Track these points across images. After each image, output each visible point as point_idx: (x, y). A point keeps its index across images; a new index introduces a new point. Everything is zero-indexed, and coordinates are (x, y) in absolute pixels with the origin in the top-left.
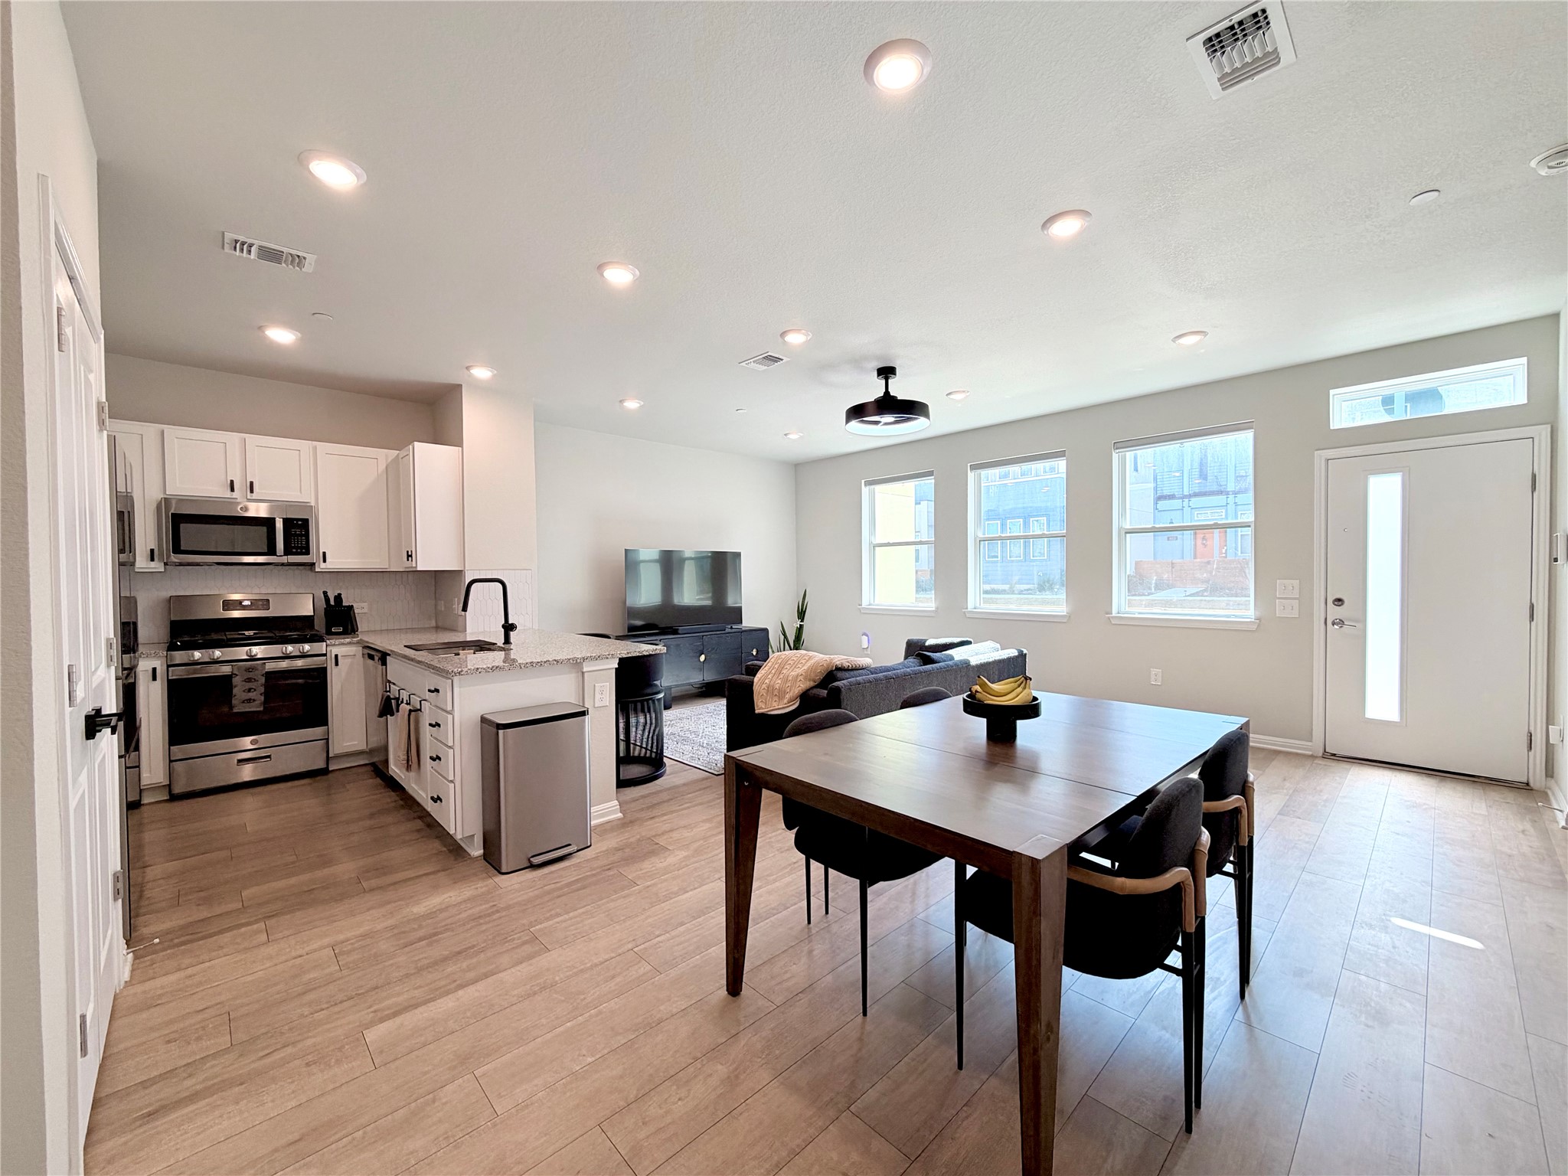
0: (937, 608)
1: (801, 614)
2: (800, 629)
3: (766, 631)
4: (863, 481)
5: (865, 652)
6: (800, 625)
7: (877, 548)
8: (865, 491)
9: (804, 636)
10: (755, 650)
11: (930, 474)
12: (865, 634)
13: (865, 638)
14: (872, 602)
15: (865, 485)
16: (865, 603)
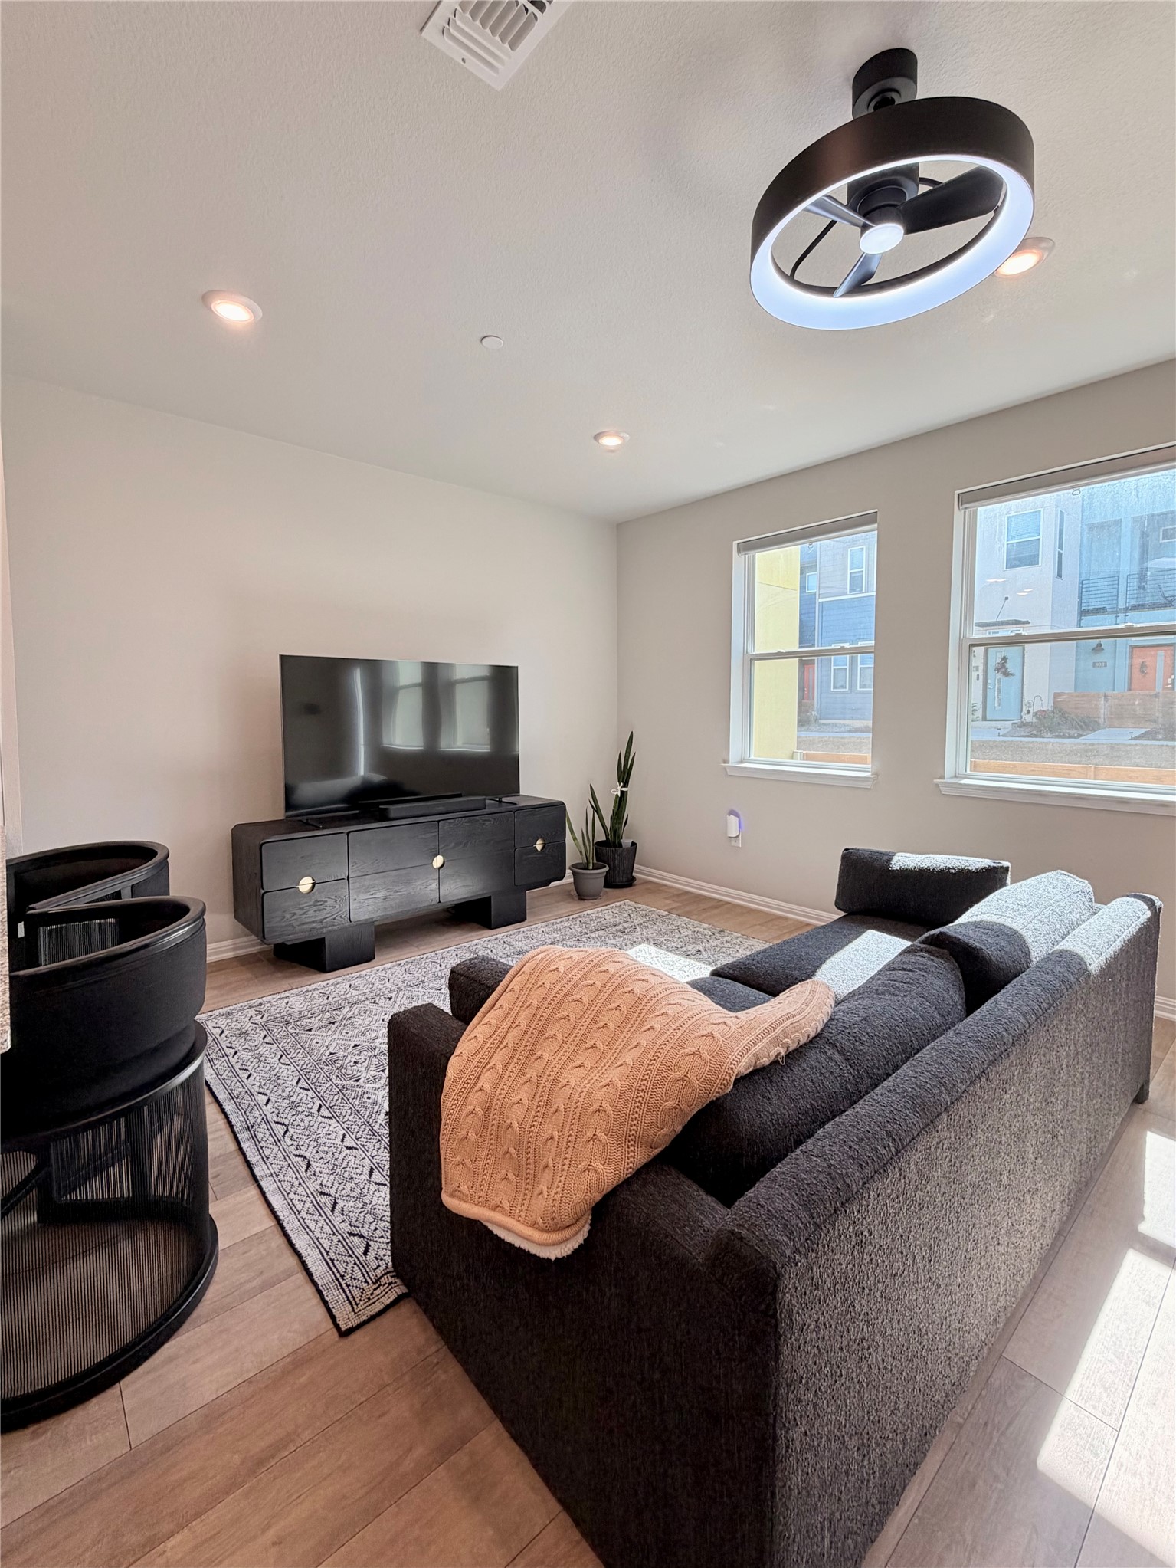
0: (876, 774)
1: (624, 774)
2: (622, 799)
3: (561, 806)
4: (735, 543)
5: (733, 843)
6: (622, 792)
7: (756, 663)
8: (738, 561)
9: (630, 810)
10: (539, 842)
11: (871, 519)
12: (732, 813)
13: (733, 820)
14: (746, 756)
15: (739, 551)
16: (734, 755)
